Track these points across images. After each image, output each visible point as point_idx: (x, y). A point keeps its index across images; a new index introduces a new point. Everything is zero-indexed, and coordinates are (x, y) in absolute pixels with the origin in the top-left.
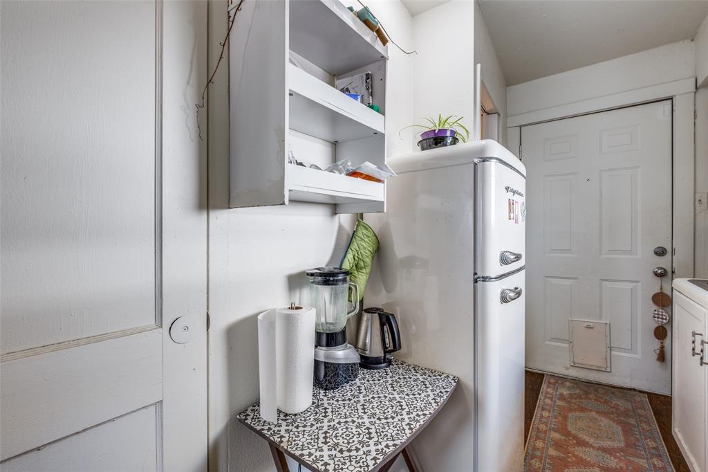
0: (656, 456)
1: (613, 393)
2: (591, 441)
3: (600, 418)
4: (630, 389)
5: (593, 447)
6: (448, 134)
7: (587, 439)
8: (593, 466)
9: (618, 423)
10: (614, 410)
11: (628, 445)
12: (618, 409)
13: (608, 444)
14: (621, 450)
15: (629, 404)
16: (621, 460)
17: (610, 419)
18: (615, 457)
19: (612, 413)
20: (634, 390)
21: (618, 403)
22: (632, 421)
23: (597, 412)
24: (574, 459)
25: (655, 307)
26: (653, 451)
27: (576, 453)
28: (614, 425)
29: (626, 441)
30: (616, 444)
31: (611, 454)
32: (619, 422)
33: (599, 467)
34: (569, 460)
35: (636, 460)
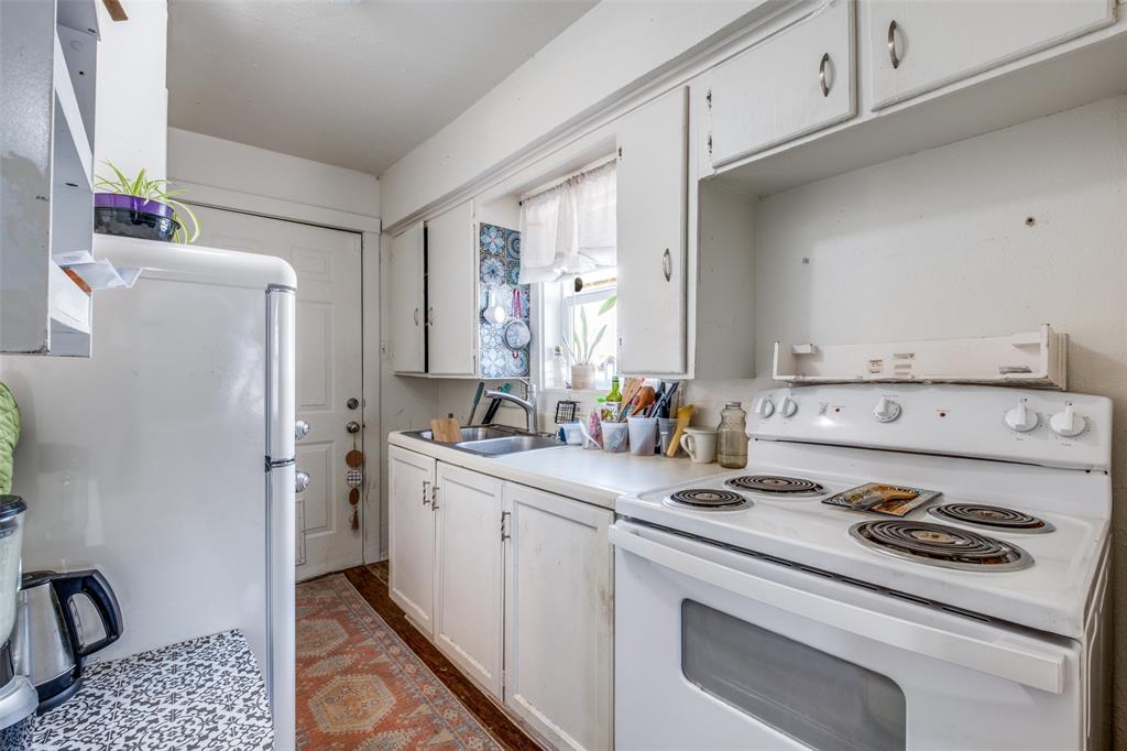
0: (376, 628)
1: (312, 588)
2: (317, 652)
3: (312, 623)
4: (326, 575)
5: (323, 658)
6: (162, 212)
7: (312, 653)
8: (332, 677)
9: (332, 618)
10: (321, 606)
11: (351, 635)
12: (324, 603)
13: (334, 644)
14: (348, 643)
15: (332, 591)
16: (353, 653)
17: (323, 617)
18: (347, 653)
19: (321, 610)
20: (330, 573)
21: (322, 596)
22: (343, 608)
23: (306, 618)
24: (311, 684)
25: (348, 468)
26: (372, 626)
27: (310, 676)
28: (329, 621)
29: (347, 631)
30: (341, 641)
31: (342, 654)
32: (333, 616)
33: (338, 673)
34: (307, 688)
35: (363, 644)
